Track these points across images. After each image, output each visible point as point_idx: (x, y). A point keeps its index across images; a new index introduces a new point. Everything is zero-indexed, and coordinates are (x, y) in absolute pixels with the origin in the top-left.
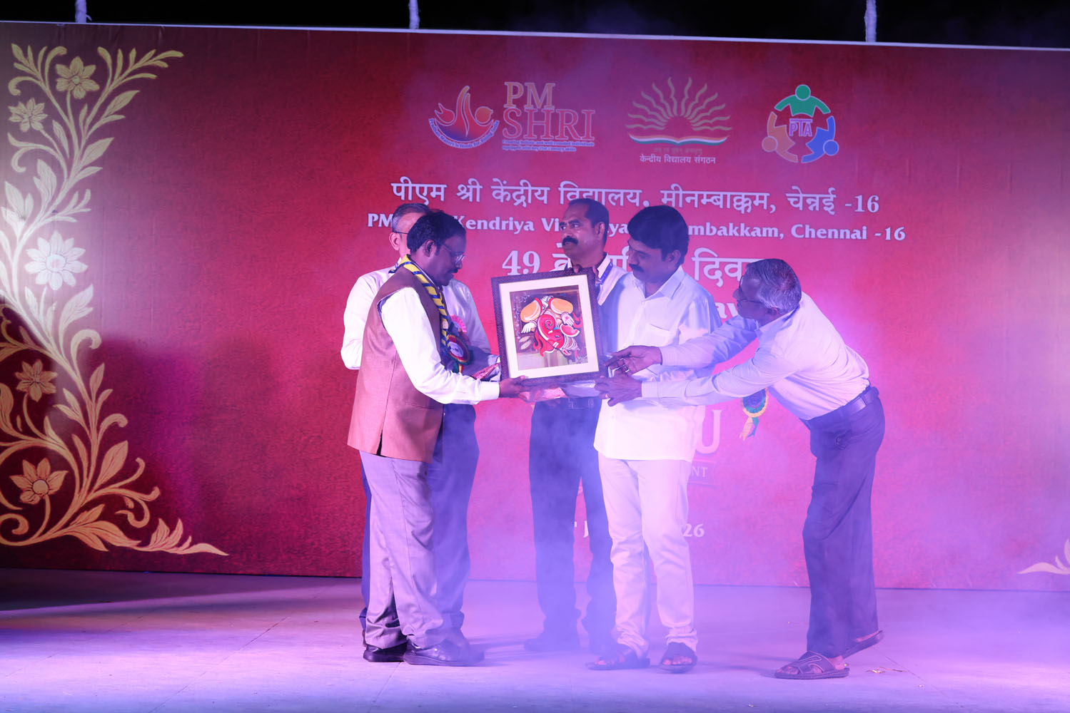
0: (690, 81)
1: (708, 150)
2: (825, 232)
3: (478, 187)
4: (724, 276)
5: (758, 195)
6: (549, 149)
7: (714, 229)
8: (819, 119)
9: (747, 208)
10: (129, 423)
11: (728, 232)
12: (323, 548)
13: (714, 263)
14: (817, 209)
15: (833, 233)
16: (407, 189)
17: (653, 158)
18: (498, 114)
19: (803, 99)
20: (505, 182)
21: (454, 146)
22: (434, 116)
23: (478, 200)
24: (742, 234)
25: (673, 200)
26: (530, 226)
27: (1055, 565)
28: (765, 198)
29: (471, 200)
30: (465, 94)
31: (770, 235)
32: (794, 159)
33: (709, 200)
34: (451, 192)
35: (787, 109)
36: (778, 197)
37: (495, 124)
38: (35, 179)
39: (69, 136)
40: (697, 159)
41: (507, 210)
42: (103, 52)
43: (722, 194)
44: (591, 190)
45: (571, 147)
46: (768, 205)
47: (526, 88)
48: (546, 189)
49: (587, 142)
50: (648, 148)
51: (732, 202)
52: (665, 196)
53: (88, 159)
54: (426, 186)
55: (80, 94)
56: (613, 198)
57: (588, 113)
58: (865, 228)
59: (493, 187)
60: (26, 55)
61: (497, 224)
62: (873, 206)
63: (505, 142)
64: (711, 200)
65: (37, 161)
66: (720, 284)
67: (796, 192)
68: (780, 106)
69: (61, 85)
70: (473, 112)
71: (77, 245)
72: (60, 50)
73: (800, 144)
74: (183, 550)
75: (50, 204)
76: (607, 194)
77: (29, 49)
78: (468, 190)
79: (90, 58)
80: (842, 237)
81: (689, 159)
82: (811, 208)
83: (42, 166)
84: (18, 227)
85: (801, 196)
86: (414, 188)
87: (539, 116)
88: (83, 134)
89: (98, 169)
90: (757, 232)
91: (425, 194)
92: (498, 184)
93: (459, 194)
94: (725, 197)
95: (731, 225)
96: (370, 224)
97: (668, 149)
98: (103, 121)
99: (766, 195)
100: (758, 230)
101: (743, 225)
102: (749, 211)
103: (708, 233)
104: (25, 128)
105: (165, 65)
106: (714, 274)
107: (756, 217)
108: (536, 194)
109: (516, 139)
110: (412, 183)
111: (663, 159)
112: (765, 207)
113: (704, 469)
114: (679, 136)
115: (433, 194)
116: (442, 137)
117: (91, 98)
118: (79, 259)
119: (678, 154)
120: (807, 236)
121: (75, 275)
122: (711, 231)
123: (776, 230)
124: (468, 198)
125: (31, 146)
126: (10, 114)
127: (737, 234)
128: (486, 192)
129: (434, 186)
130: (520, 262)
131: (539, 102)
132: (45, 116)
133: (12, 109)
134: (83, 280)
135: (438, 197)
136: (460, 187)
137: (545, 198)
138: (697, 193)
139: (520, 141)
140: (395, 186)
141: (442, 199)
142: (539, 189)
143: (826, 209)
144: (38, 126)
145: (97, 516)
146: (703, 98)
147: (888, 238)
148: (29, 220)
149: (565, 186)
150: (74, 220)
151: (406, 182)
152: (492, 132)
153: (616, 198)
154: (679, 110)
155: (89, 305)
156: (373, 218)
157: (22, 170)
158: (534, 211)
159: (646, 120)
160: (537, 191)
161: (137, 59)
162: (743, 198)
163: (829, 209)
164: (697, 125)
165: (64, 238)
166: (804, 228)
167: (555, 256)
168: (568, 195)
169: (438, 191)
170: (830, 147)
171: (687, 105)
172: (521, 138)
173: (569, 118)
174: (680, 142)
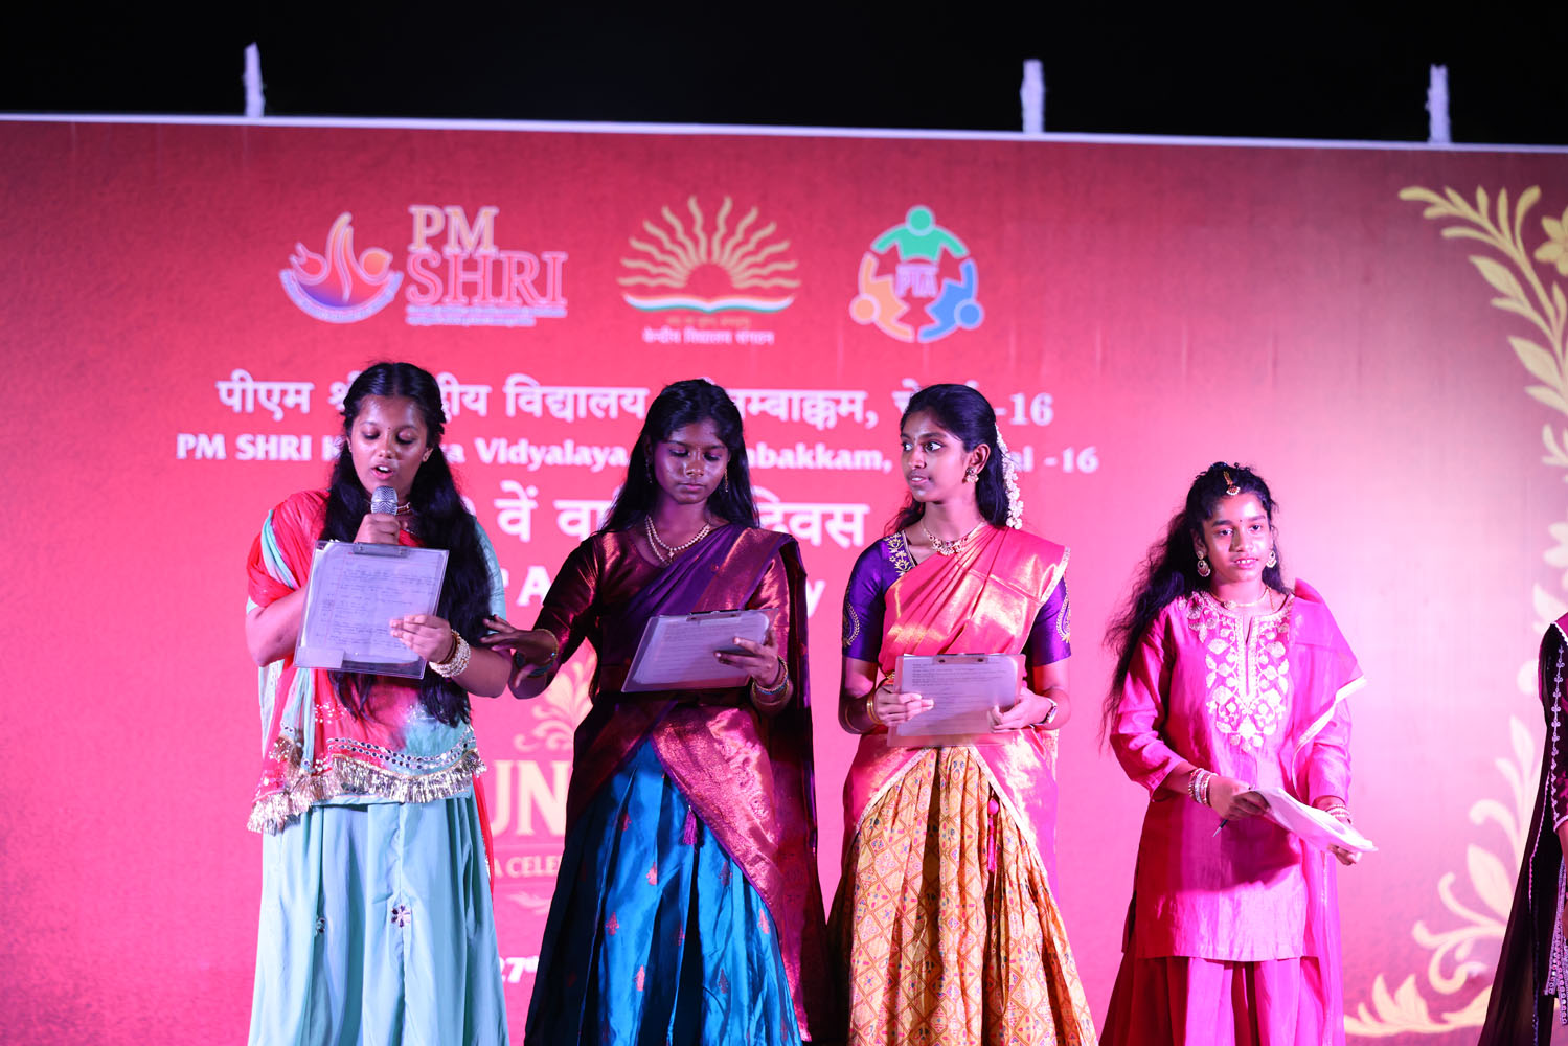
0: (728, 202)
1: (760, 321)
5: (844, 396)
6: (488, 321)
7: (772, 454)
8: (948, 266)
9: (827, 419)
11: (795, 459)
12: (107, 1013)
13: (772, 513)
16: (244, 392)
17: (666, 335)
18: (399, 263)
19: (919, 232)
21: (327, 317)
22: (289, 266)
24: (820, 464)
27: (1360, 1019)
28: (859, 401)
30: (342, 229)
33: (762, 406)
34: (320, 396)
35: (893, 252)
37: (394, 280)
43: (784, 395)
44: (561, 392)
45: (524, 317)
46: (864, 414)
47: (447, 217)
48: (484, 390)
49: (553, 307)
50: (658, 319)
51: (802, 410)
54: (277, 387)
56: (598, 403)
57: (555, 259)
58: (1028, 450)
62: (1042, 412)
63: (411, 309)
64: (766, 406)
68: (881, 244)
70: (358, 261)
73: (916, 312)
76: (588, 397)
81: (724, 337)
86: (256, 391)
87: (470, 264)
90: (845, 459)
93: (333, 400)
94: (789, 400)
95: (801, 448)
96: (182, 453)
97: (690, 320)
99: (860, 396)
100: (847, 456)
101: (820, 448)
102: (832, 423)
103: (761, 463)
107: (844, 434)
108: (467, 400)
109: (431, 305)
110: (255, 379)
111: (682, 337)
112: (859, 418)
114: (710, 295)
115: (290, 401)
116: (304, 302)
119: (709, 328)
122: (767, 458)
123: (877, 456)
129: (291, 387)
131: (470, 240)
135: (298, 406)
136: (335, 387)
137: (481, 407)
138: (741, 395)
139: (439, 309)
140: (223, 387)
141: (305, 408)
142: (472, 390)
146: (750, 231)
149: (518, 384)
151: (242, 379)
152: (389, 293)
153: (604, 403)
154: (710, 253)
156: (187, 443)
159: (653, 270)
160: (467, 393)
162: (820, 401)
164: (741, 276)
167: (500, 503)
168: (522, 401)
169: (298, 395)
170: (968, 313)
171: (723, 242)
172: (440, 302)
173: (521, 268)
174: (712, 307)
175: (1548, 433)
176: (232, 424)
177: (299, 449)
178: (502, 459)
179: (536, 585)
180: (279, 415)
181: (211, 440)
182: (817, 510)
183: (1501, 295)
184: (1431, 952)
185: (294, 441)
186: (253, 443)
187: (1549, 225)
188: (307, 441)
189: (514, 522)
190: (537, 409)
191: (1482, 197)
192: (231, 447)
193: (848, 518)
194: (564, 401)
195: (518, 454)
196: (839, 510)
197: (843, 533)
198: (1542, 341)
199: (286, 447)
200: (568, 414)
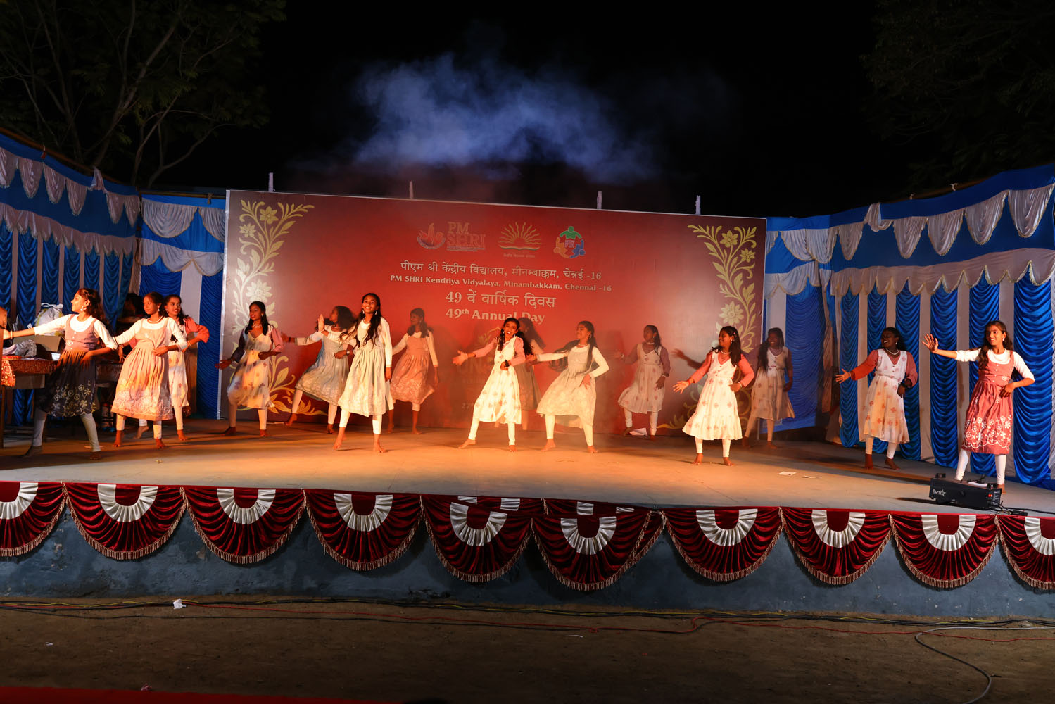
0: (525, 224)
1: (531, 252)
2: (578, 287)
3: (437, 265)
4: (537, 304)
5: (551, 271)
6: (466, 250)
7: (534, 285)
8: (577, 240)
9: (547, 276)
10: (289, 361)
11: (539, 286)
13: (533, 299)
14: (576, 277)
15: (582, 288)
16: (407, 265)
17: (509, 255)
19: (571, 232)
20: (448, 264)
21: (427, 248)
22: (418, 235)
23: (436, 270)
24: (545, 287)
25: (517, 272)
26: (458, 282)
27: (669, 424)
28: (555, 273)
29: (434, 270)
30: (432, 227)
31: (556, 288)
32: (566, 257)
34: (425, 267)
35: (564, 236)
36: (560, 272)
37: (444, 239)
38: (251, 258)
39: (265, 240)
40: (527, 256)
41: (448, 275)
42: (280, 204)
44: (483, 268)
45: (474, 250)
46: (556, 275)
48: (465, 267)
49: (482, 248)
50: (507, 251)
51: (541, 274)
52: (514, 271)
53: (272, 250)
54: (415, 264)
55: (270, 222)
56: (492, 271)
57: (483, 236)
58: (595, 286)
59: (443, 265)
60: (247, 205)
61: (444, 281)
62: (599, 277)
63: (448, 247)
64: (532, 273)
65: (251, 250)
66: (535, 307)
67: (568, 270)
68: (561, 235)
69: (262, 218)
70: (435, 235)
71: (268, 285)
72: (262, 203)
73: (569, 250)
74: (310, 414)
75: (257, 268)
76: (490, 269)
77: (249, 203)
78: (432, 266)
79: (275, 207)
80: (586, 289)
81: (523, 256)
82: (573, 277)
83: (254, 252)
84: (243, 277)
85: (569, 272)
86: (410, 265)
87: (463, 236)
88: (271, 239)
89: (276, 254)
90: (551, 286)
91: (415, 267)
92: (445, 264)
93: (428, 268)
94: (538, 271)
95: (540, 283)
96: (392, 279)
97: (515, 251)
98: (280, 234)
99: (555, 271)
101: (545, 283)
102: (548, 278)
104: (246, 235)
105: (306, 211)
106: (533, 303)
107: (551, 280)
108: (461, 269)
110: (410, 263)
111: (513, 255)
112: (554, 276)
114: (519, 246)
115: (418, 268)
116: (422, 244)
117: (275, 224)
118: (270, 291)
119: (519, 254)
120: (571, 288)
121: (267, 298)
122: (532, 286)
123: (559, 286)
124: (432, 270)
125: (249, 243)
126: (240, 230)
127: (542, 287)
128: (440, 267)
129: (418, 264)
130: (453, 297)
131: (462, 231)
132: (255, 231)
133: (241, 227)
134: (270, 300)
135: (420, 269)
136: (429, 265)
137: (464, 271)
138: (527, 270)
139: (454, 247)
140: (402, 264)
141: (422, 270)
142: (462, 267)
143: (579, 277)
144: (252, 235)
145: (275, 398)
146: (530, 230)
147: (604, 290)
148: (247, 274)
149: (472, 266)
150: (267, 275)
151: (407, 262)
152: (443, 242)
154: (520, 235)
155: (273, 311)
156: (393, 277)
157: (245, 253)
158: (459, 276)
159: (506, 239)
161: (294, 209)
162: (545, 272)
163: (581, 278)
164: (527, 241)
165: (263, 282)
166: (570, 285)
167: (468, 294)
168: (474, 269)
169: (420, 266)
170: (582, 252)
171: (523, 234)
172: (455, 245)
173: (475, 238)
174: (520, 248)
175: (721, 285)
176: (404, 273)
177: (420, 280)
178: (469, 283)
179: (476, 314)
180: (415, 271)
181: (399, 276)
182: (544, 298)
183: (712, 252)
184: (688, 409)
185: (419, 278)
186: (409, 278)
187: (724, 235)
188: (422, 278)
189: (471, 299)
190: (477, 272)
191: (707, 228)
192: (404, 279)
194: (485, 270)
195: (472, 282)
196: (549, 299)
197: (549, 304)
198: (721, 264)
199: (417, 279)
200: (485, 273)
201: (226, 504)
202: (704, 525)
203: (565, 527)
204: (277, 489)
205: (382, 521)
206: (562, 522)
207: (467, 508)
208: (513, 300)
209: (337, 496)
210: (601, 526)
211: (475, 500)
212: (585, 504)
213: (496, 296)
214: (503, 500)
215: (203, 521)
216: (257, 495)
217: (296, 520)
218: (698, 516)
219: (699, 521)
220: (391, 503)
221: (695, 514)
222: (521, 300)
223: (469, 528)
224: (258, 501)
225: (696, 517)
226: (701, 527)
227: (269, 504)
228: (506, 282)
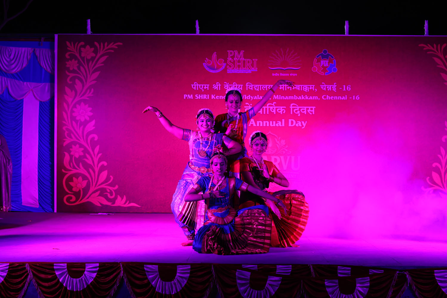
0: (288, 49)
1: (294, 71)
2: (333, 97)
3: (220, 85)
4: (300, 113)
5: (311, 86)
6: (242, 72)
7: (297, 97)
8: (330, 60)
9: (307, 90)
11: (301, 98)
13: (297, 108)
14: (330, 90)
15: (336, 98)
16: (196, 86)
17: (277, 74)
18: (226, 61)
19: (325, 54)
20: (228, 83)
21: (212, 72)
22: (205, 62)
23: (220, 89)
24: (306, 99)
25: (283, 88)
28: (313, 87)
29: (217, 89)
30: (215, 55)
31: (315, 99)
32: (322, 74)
33: (295, 88)
34: (211, 87)
35: (320, 57)
36: (317, 86)
37: (225, 64)
38: (75, 85)
39: (86, 71)
40: (291, 75)
42: (96, 43)
43: (299, 86)
44: (256, 86)
45: (250, 71)
46: (314, 89)
47: (234, 52)
48: (242, 85)
49: (255, 69)
50: (275, 71)
51: (302, 88)
52: (281, 87)
54: (203, 85)
55: (89, 57)
56: (264, 88)
57: (255, 60)
58: (346, 96)
59: (224, 85)
60: (71, 45)
62: (349, 88)
63: (228, 70)
64: (296, 88)
66: (299, 115)
67: (323, 84)
68: (318, 57)
69: (83, 55)
70: (218, 61)
71: (89, 107)
72: (82, 43)
73: (324, 69)
75: (80, 93)
76: (262, 86)
77: (72, 43)
78: (216, 86)
79: (92, 45)
80: (339, 99)
81: (288, 74)
82: (328, 90)
83: (78, 81)
85: (325, 86)
86: (199, 86)
87: (239, 61)
88: (91, 70)
89: (94, 82)
90: (311, 98)
91: (202, 88)
92: (226, 84)
93: (213, 88)
94: (300, 87)
95: (302, 96)
96: (185, 98)
97: (281, 71)
98: (96, 66)
99: (314, 86)
100: (311, 97)
101: (306, 96)
102: (308, 91)
103: (295, 99)
104: (71, 69)
105: (117, 47)
106: (297, 112)
107: (311, 93)
109: (232, 69)
110: (198, 84)
111: (280, 75)
112: (313, 90)
113: (295, 175)
114: (284, 67)
115: (205, 88)
116: (207, 69)
117: (93, 58)
119: (285, 73)
120: (327, 99)
122: (296, 98)
123: (317, 97)
124: (216, 89)
125: (74, 75)
127: (304, 99)
128: (222, 87)
129: (205, 85)
131: (239, 57)
132: (78, 65)
133: (67, 63)
134: (91, 118)
135: (207, 89)
136: (213, 85)
139: (233, 70)
140: (192, 85)
141: (208, 89)
142: (240, 85)
143: (333, 90)
144: (76, 68)
145: (98, 195)
146: (292, 54)
147: (354, 99)
148: (73, 99)
149: (248, 84)
150: (88, 99)
151: (196, 84)
152: (224, 67)
153: (265, 88)
154: (285, 59)
155: (94, 126)
156: (186, 96)
157: (71, 82)
159: (274, 62)
160: (239, 86)
161: (107, 46)
162: (306, 87)
163: (334, 90)
164: (291, 63)
165: (85, 105)
166: (326, 96)
167: (245, 107)
168: (249, 87)
169: (207, 87)
170: (335, 70)
171: (287, 56)
172: (233, 69)
174: (285, 69)
176: (194, 92)
177: (207, 97)
178: (245, 98)
179: (252, 122)
180: (203, 91)
181: (190, 96)
182: (305, 107)
183: (439, 65)
185: (206, 96)
186: (198, 96)
188: (208, 95)
190: (252, 89)
191: (435, 45)
192: (194, 97)
193: (312, 109)
194: (258, 87)
195: (248, 97)
196: (310, 108)
197: (310, 112)
199: (205, 97)
200: (258, 90)
201: (61, 275)
202: (441, 282)
203: (329, 287)
204: (99, 263)
205: (183, 286)
206: (326, 283)
207: (249, 273)
208: (281, 110)
209: (146, 267)
210: (358, 285)
211: (255, 267)
212: (344, 268)
213: (268, 107)
214: (278, 267)
215: (44, 289)
216: (85, 268)
217: (115, 287)
218: (435, 274)
219: (436, 278)
220: (189, 271)
221: (434, 273)
222: (288, 110)
223: (252, 290)
224: (86, 272)
225: (434, 275)
226: (439, 284)
227: (94, 275)
228: (275, 96)
